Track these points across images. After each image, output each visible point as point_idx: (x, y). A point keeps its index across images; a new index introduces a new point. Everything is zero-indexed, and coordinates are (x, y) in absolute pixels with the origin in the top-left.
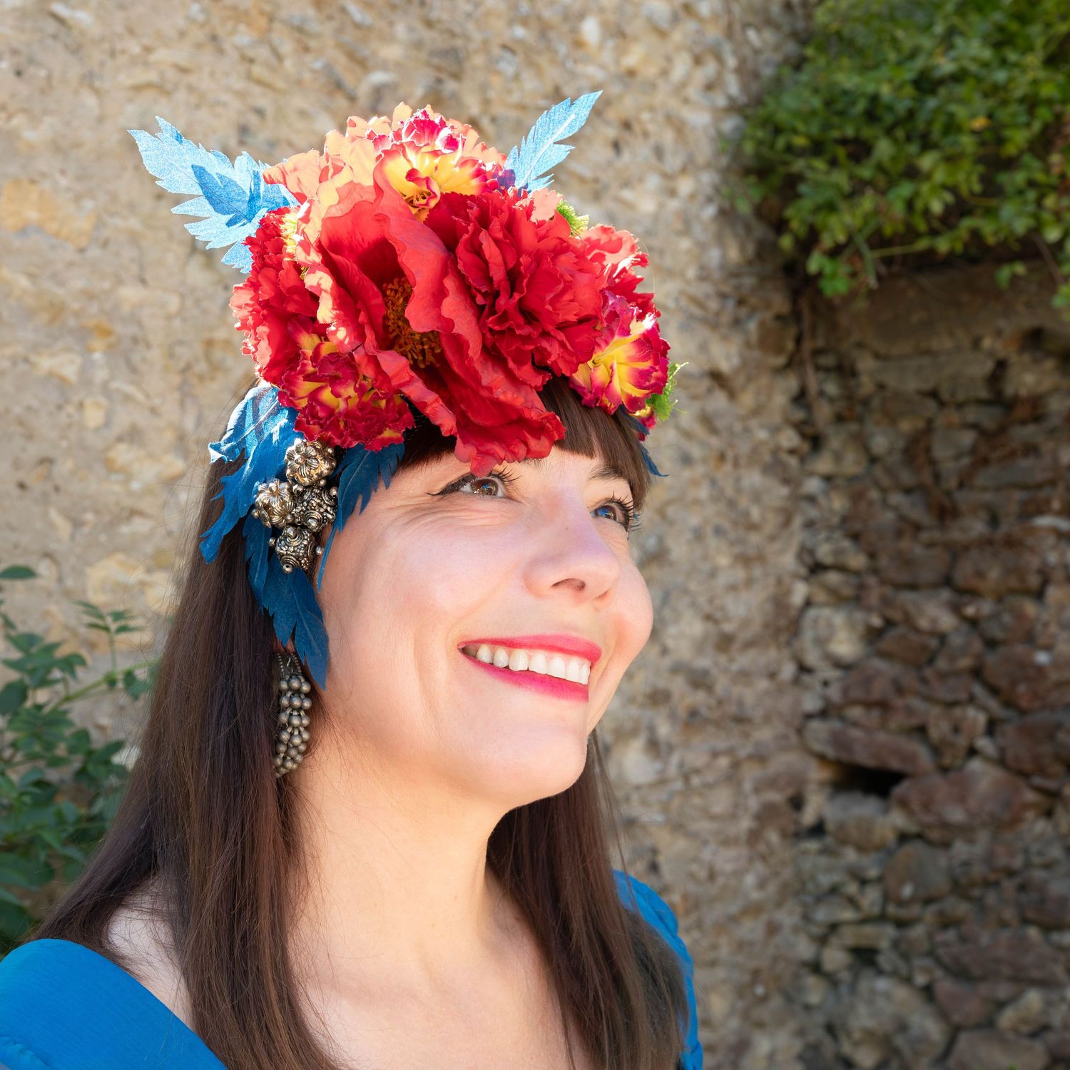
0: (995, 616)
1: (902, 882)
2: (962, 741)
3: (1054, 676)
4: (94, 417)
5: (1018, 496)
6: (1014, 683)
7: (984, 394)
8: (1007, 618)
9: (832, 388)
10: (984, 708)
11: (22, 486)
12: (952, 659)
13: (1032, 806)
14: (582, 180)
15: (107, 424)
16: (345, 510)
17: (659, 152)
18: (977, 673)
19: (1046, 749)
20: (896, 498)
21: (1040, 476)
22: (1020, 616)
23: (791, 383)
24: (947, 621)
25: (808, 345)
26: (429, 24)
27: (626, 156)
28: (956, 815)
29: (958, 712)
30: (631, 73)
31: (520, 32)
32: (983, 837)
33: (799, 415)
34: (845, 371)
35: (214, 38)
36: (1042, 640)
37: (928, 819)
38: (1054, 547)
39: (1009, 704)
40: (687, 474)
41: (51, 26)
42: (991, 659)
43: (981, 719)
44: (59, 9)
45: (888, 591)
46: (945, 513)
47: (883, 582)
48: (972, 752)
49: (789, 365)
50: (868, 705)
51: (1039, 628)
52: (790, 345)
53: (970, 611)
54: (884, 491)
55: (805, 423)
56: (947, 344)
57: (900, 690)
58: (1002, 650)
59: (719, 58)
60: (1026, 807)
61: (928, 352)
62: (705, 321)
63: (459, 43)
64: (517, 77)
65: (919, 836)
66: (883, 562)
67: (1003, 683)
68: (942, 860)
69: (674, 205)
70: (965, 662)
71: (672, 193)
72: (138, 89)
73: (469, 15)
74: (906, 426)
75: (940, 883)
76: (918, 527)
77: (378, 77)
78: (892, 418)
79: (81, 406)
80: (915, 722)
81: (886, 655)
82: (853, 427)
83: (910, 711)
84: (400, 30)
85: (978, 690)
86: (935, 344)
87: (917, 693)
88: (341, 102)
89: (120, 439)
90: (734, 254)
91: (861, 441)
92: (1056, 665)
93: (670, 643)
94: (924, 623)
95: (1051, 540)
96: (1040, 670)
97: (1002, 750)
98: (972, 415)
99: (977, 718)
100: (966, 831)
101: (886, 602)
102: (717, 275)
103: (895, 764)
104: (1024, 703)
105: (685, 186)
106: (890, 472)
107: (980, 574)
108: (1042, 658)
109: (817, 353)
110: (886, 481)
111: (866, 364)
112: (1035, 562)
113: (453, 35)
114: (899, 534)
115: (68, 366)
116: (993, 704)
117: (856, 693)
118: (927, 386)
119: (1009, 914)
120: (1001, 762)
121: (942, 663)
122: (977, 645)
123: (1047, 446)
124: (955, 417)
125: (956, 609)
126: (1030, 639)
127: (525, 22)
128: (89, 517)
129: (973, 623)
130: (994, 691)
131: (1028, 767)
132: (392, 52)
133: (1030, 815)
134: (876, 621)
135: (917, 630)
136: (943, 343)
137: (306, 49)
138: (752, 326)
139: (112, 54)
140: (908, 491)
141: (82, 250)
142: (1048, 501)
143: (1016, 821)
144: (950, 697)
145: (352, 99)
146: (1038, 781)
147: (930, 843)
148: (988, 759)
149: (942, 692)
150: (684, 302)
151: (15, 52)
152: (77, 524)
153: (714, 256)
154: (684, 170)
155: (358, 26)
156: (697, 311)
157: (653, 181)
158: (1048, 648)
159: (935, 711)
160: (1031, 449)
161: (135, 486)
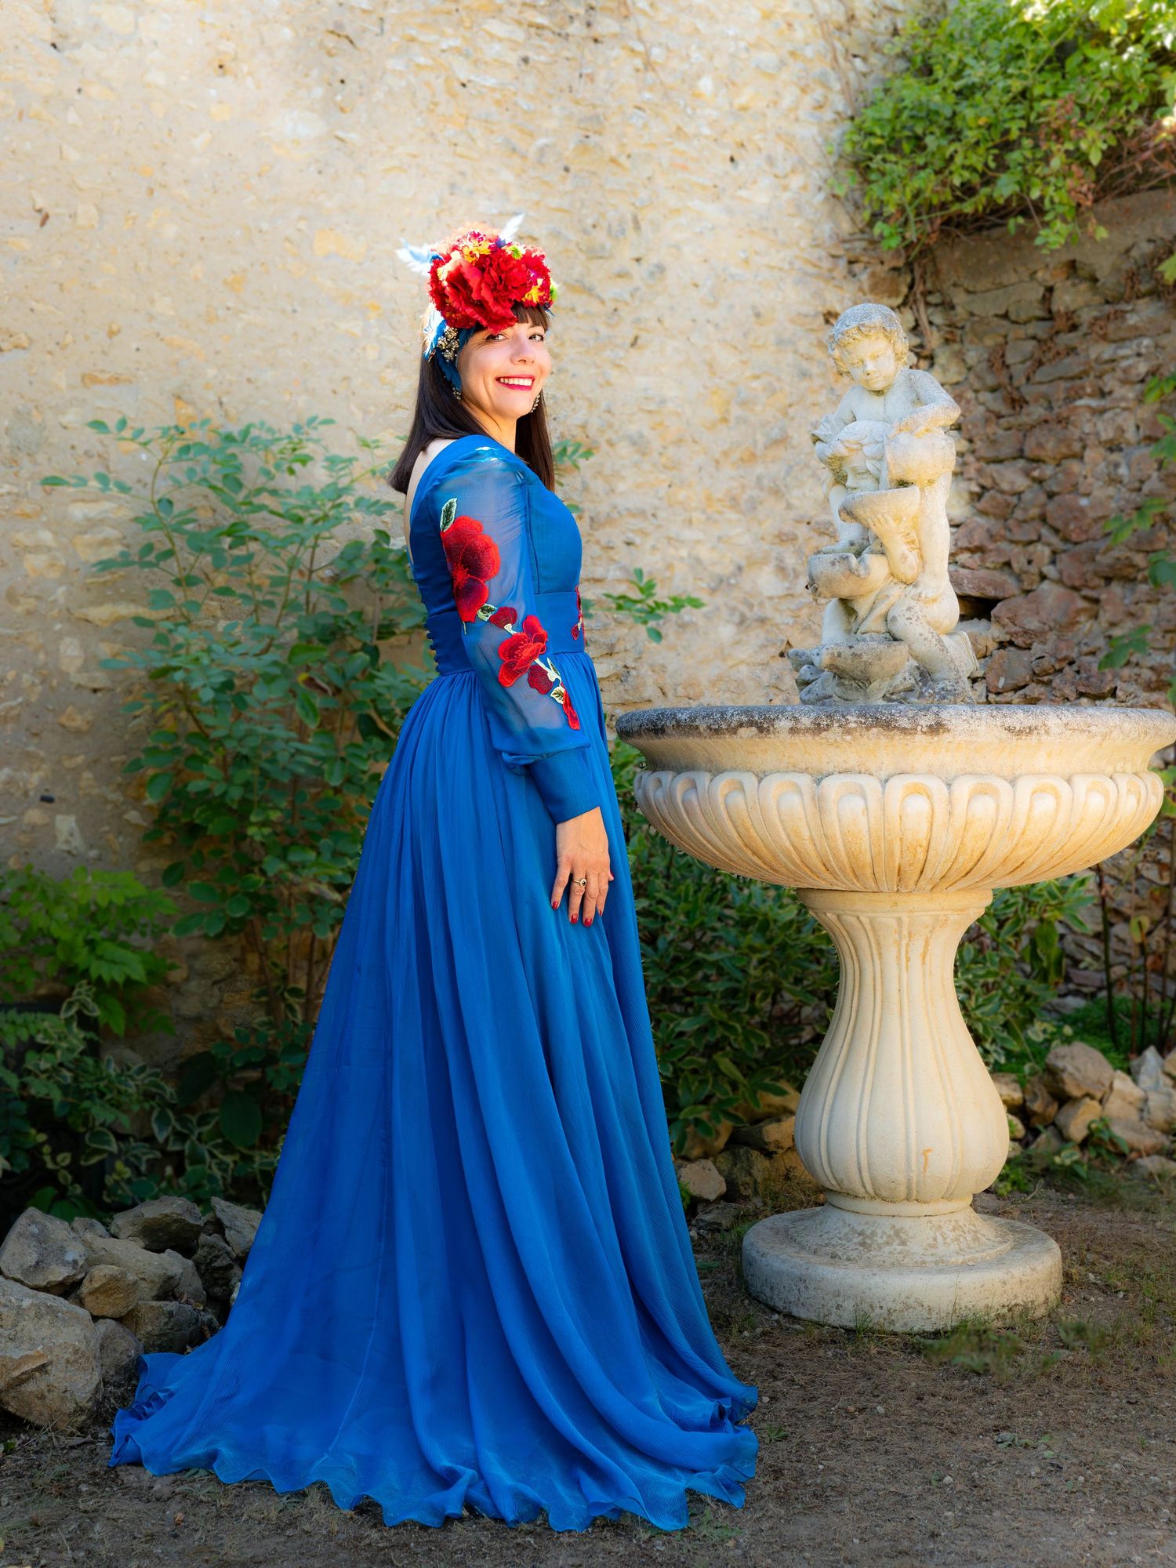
0: (1054, 476)
1: (998, 677)
2: (1033, 569)
3: (1092, 514)
4: (372, 354)
5: (1063, 385)
6: (1067, 524)
7: (1039, 313)
8: (1060, 476)
9: (938, 319)
10: (1049, 545)
11: (334, 392)
12: (1025, 510)
13: (1084, 610)
14: (704, 187)
15: (380, 359)
16: (463, 344)
17: (770, 161)
18: (1043, 519)
19: (1089, 567)
20: (985, 396)
21: (1076, 370)
22: (1068, 473)
23: (909, 317)
24: (1022, 483)
25: (919, 288)
26: (577, 102)
27: (742, 167)
28: (1033, 624)
29: (1031, 548)
30: (744, 109)
31: (647, 95)
32: (1052, 637)
33: (916, 341)
34: (948, 306)
35: (432, 134)
36: (1082, 490)
37: (1014, 629)
38: (1089, 421)
39: (1066, 540)
40: (804, 384)
41: (337, 144)
42: (1051, 507)
43: (1047, 551)
44: (341, 134)
45: (983, 464)
46: (1017, 403)
47: (978, 459)
48: (1043, 577)
49: (904, 304)
50: (973, 551)
51: (1081, 479)
52: (904, 290)
53: (1036, 474)
54: (976, 391)
55: (921, 346)
56: (1013, 278)
57: (992, 537)
58: (1057, 498)
59: (825, 85)
60: (1079, 612)
61: (1001, 286)
62: (818, 276)
63: (599, 110)
64: (645, 126)
65: (1011, 643)
66: (978, 444)
67: (1059, 524)
68: (1025, 656)
69: (786, 196)
70: (1034, 512)
71: (785, 188)
72: (387, 171)
73: (607, 91)
74: (989, 342)
75: (1023, 675)
76: (999, 416)
77: (542, 141)
78: (979, 337)
79: (364, 349)
80: (1002, 560)
81: (983, 513)
82: (956, 347)
83: (999, 551)
84: (556, 109)
85: (1045, 532)
86: (1005, 279)
87: (1004, 538)
88: (517, 160)
89: (388, 367)
90: (846, 227)
91: (960, 356)
92: (1092, 507)
93: (795, 502)
94: (1005, 486)
95: (1088, 415)
96: (1082, 510)
97: (1061, 572)
98: (1031, 329)
99: (1043, 551)
100: (1039, 635)
101: (979, 471)
102: (828, 243)
103: (991, 593)
104: (1074, 537)
105: (796, 182)
106: (979, 377)
107: (1040, 445)
108: (1084, 502)
109: (926, 294)
110: (977, 385)
111: (959, 298)
112: (1077, 433)
113: (594, 106)
114: (987, 421)
115: (356, 327)
116: (1055, 540)
117: (963, 543)
118: (1002, 312)
119: (1069, 691)
120: (1060, 581)
121: (1019, 514)
122: (1043, 498)
123: (1081, 347)
124: (1021, 331)
125: (1027, 474)
126: (1074, 488)
127: (651, 89)
128: (372, 408)
129: (1040, 481)
130: (1056, 531)
131: (1077, 583)
132: (552, 124)
133: (1082, 618)
134: (976, 489)
135: (1002, 492)
136: (1010, 277)
137: (492, 132)
138: (864, 277)
139: (371, 154)
140: (993, 390)
141: (360, 264)
142: (1083, 388)
143: (1073, 623)
144: (1025, 539)
145: (524, 157)
146: (1086, 592)
147: (1019, 648)
148: (1053, 581)
149: (1018, 535)
150: (798, 264)
151: (317, 161)
152: (366, 412)
153: (827, 228)
154: (793, 171)
155: (525, 112)
156: (812, 270)
157: (766, 181)
158: (1088, 495)
159: (1017, 549)
160: (1072, 350)
161: (397, 392)
